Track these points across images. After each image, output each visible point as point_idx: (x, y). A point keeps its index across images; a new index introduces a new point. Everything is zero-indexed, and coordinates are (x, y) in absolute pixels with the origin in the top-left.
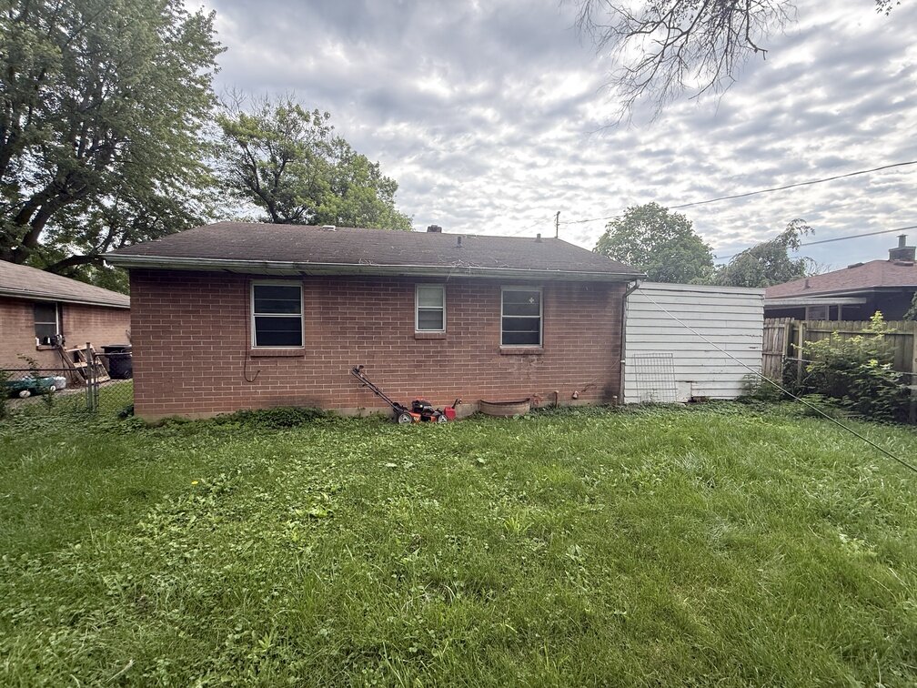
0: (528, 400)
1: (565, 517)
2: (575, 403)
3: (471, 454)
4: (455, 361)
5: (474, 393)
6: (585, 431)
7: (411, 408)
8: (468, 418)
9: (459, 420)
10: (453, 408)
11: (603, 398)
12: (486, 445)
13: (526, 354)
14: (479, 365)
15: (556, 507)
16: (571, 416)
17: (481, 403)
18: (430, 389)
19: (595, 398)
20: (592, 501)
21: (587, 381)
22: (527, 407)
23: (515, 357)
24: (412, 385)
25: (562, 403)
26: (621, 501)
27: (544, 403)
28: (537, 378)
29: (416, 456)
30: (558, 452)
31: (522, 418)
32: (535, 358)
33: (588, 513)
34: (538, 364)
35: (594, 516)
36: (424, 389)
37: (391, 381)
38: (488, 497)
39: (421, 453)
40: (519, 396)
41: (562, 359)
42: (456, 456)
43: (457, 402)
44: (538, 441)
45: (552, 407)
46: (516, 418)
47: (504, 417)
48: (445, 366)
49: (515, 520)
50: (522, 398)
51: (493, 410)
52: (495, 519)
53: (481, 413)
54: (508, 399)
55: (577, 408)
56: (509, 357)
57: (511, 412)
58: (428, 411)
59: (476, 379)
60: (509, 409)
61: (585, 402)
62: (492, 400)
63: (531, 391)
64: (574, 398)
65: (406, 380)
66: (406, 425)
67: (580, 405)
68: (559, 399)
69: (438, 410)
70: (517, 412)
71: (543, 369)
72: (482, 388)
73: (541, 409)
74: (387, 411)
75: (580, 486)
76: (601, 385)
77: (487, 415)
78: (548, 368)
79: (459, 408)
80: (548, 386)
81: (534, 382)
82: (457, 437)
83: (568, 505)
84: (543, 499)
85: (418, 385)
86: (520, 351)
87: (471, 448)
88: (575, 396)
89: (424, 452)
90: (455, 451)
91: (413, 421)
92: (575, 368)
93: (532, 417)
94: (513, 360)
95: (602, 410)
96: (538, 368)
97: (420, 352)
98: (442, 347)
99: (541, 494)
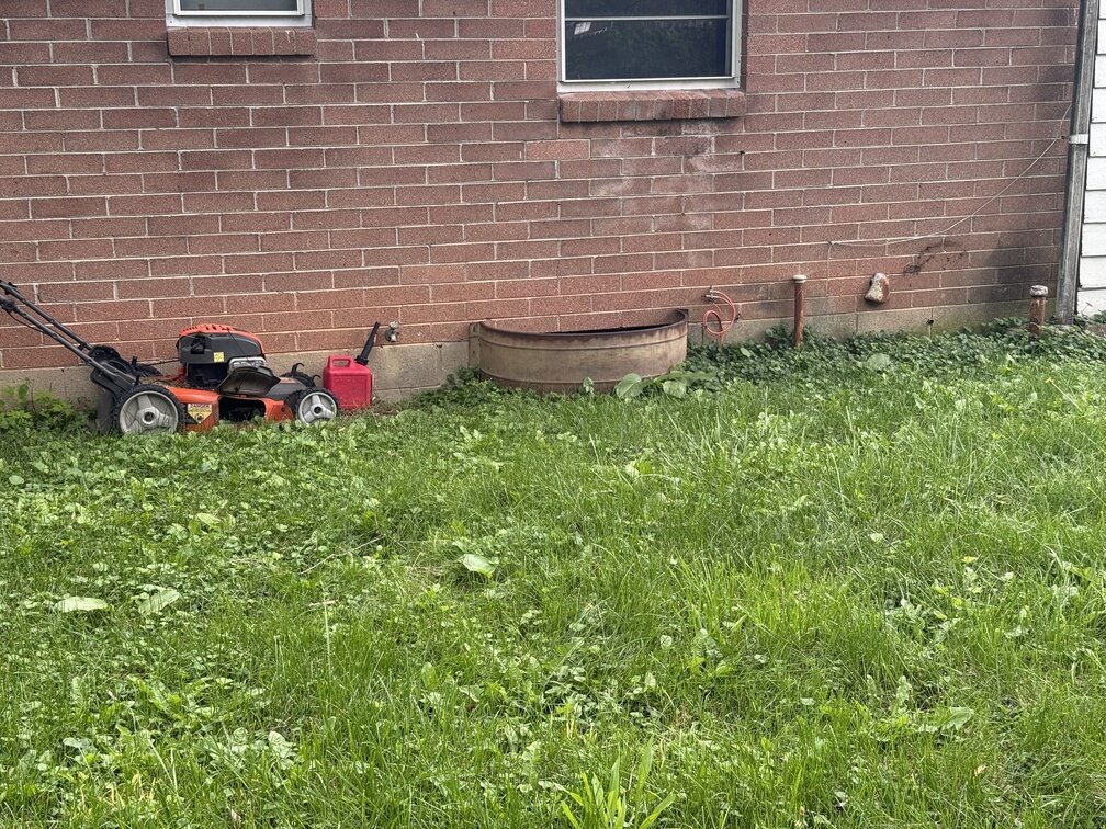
0: (679, 316)
1: (810, 765)
2: (874, 323)
3: (436, 540)
4: (356, 155)
5: (450, 292)
6: (908, 431)
7: (174, 368)
8: (428, 400)
9: (388, 410)
10: (362, 360)
11: (992, 297)
12: (497, 502)
13: (671, 119)
14: (467, 173)
15: (774, 729)
16: (856, 375)
17: (480, 336)
18: (254, 284)
19: (954, 298)
20: (925, 698)
21: (929, 226)
22: (675, 345)
23: (623, 134)
24: (171, 267)
25: (820, 321)
26: (1041, 691)
27: (745, 328)
28: (718, 221)
29: (193, 564)
30: (796, 516)
31: (650, 390)
32: (708, 134)
33: (905, 742)
34: (722, 160)
35: (930, 753)
36: (227, 285)
37: (71, 249)
38: (497, 707)
39: (215, 547)
40: (644, 299)
41: (824, 139)
42: (370, 551)
43: (378, 336)
44: (713, 476)
45: (780, 341)
46: (627, 390)
47: (577, 389)
48: (318, 178)
49: (606, 788)
50: (655, 309)
51: (532, 362)
52: (525, 788)
53: (480, 376)
54: (595, 317)
55: (880, 342)
56: (599, 134)
57: (605, 368)
58: (249, 375)
59: (455, 234)
60: (601, 356)
61: (916, 315)
62: (529, 322)
63: (691, 278)
64: (872, 304)
65: (139, 246)
66: (152, 440)
67: (893, 328)
68: (807, 308)
69: (294, 373)
70: (635, 366)
71: (742, 181)
72: (487, 271)
73: (732, 353)
74: (66, 383)
75: (878, 644)
76: (983, 241)
77: (507, 385)
78: (762, 180)
79: (388, 362)
80: (761, 255)
81: (707, 239)
82: (376, 479)
83: (825, 719)
84: (727, 700)
85: (200, 265)
86: (644, 105)
87: (436, 518)
88: (876, 293)
89: (232, 543)
90: (366, 535)
91: (186, 423)
92: (878, 174)
93: (694, 385)
94: (613, 148)
95: (984, 348)
96: (721, 181)
97: (198, 117)
98: (296, 93)
99: (720, 681)
